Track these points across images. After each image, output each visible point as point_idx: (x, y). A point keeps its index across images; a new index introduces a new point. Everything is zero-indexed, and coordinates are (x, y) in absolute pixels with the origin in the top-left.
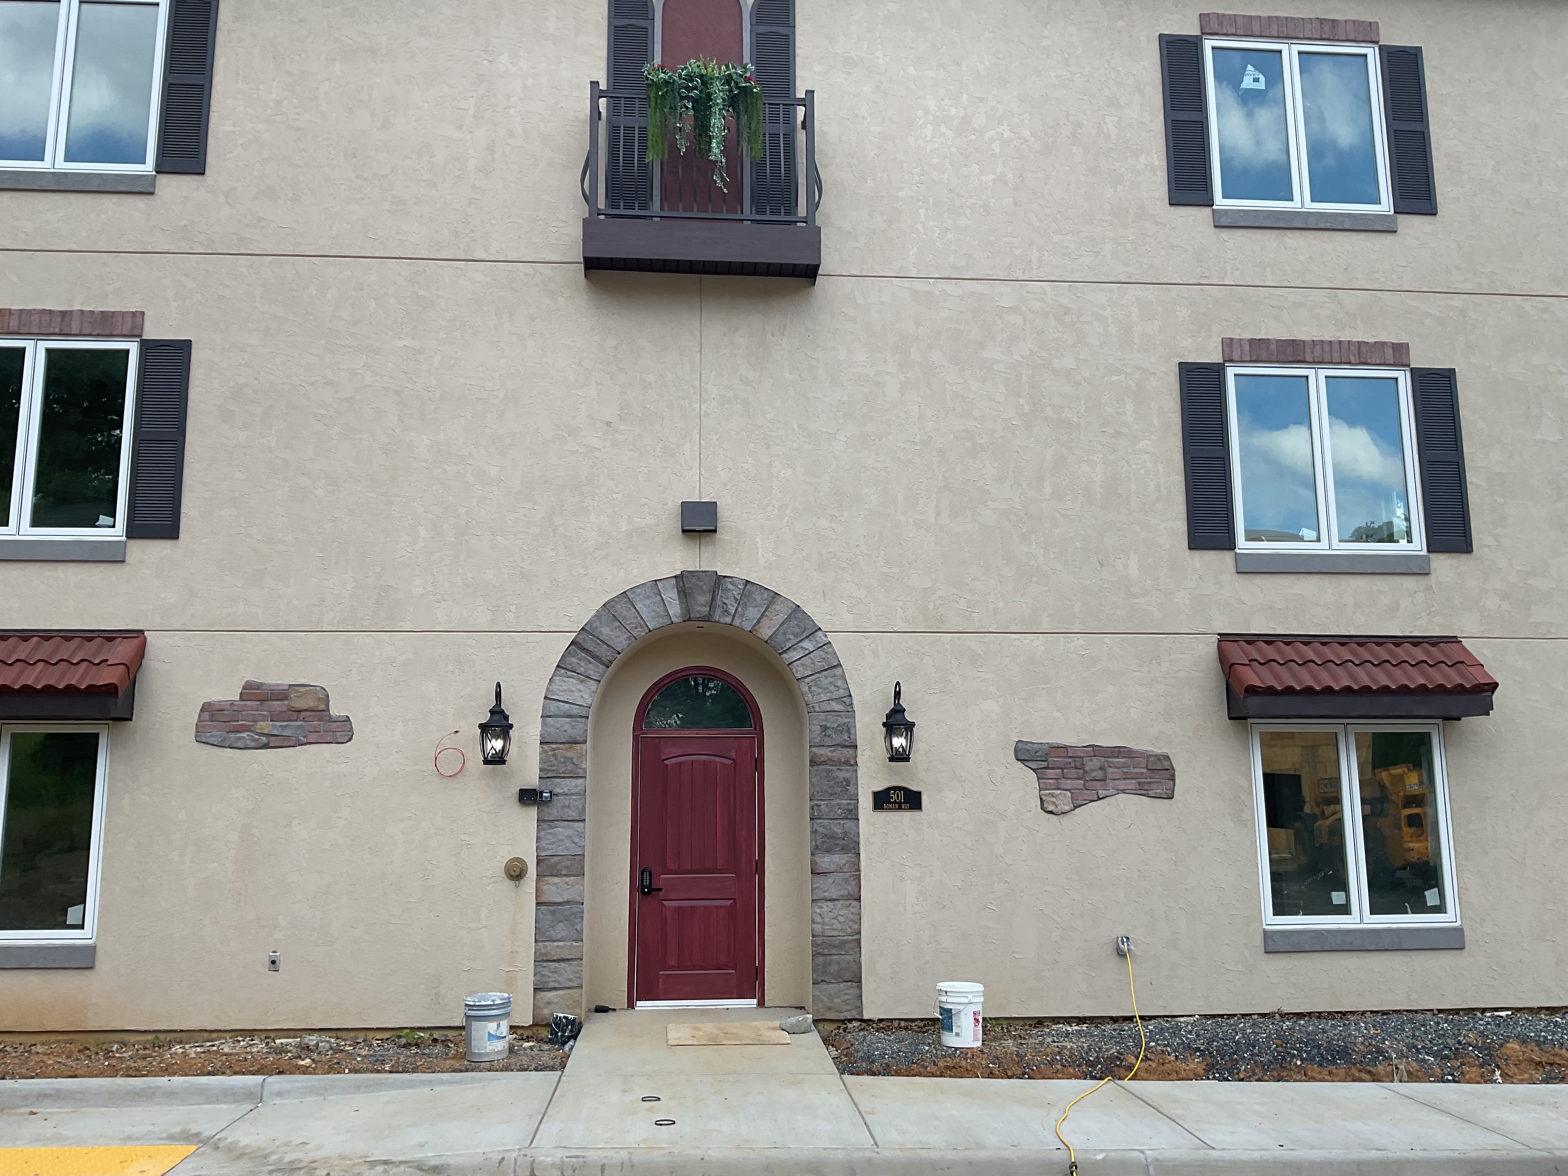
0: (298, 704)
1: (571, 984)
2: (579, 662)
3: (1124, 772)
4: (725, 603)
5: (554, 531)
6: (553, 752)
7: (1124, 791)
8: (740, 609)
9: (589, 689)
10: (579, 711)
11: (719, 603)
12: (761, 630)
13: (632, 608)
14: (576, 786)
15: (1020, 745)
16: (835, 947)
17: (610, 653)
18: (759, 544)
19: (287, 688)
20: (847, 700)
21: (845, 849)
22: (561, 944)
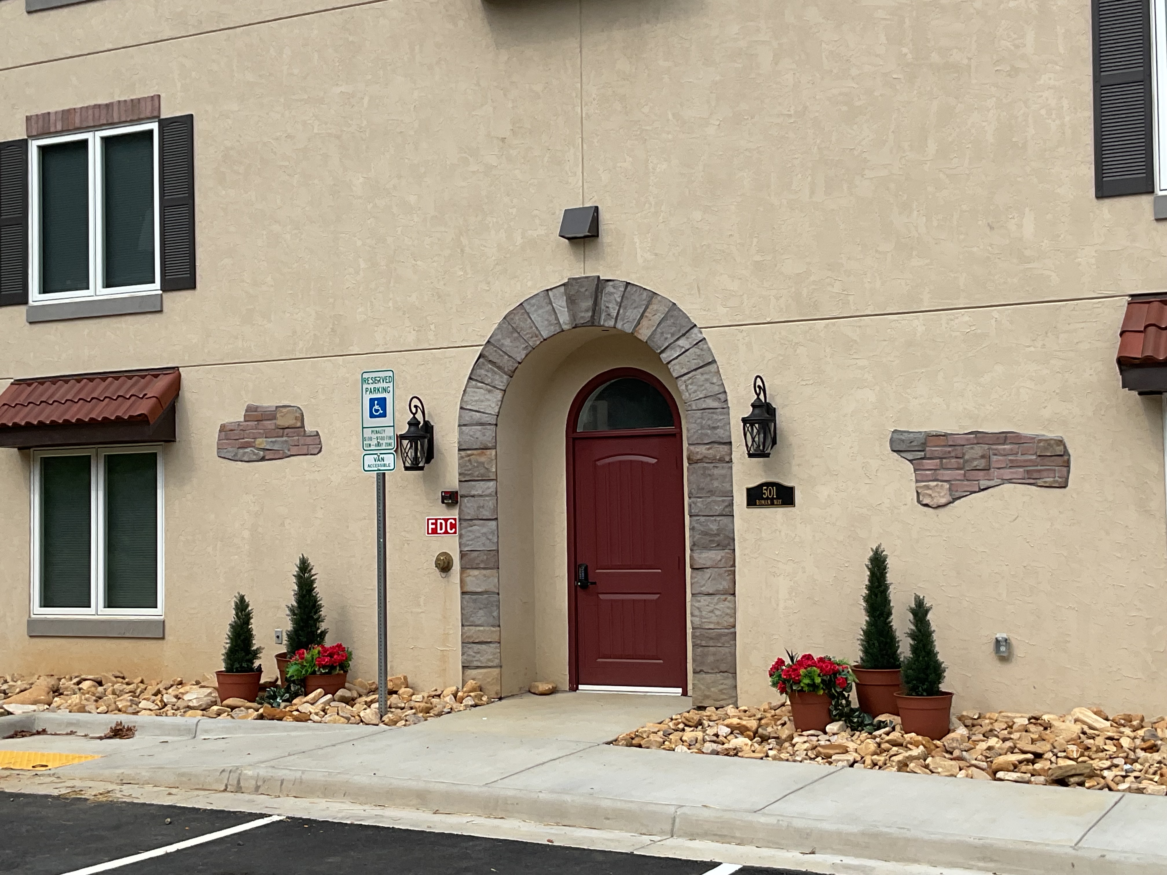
0: (281, 422)
1: (491, 664)
2: (486, 373)
3: (1010, 460)
4: (608, 307)
5: (462, 251)
6: (469, 458)
7: (1010, 481)
8: (621, 311)
9: (496, 398)
10: (488, 419)
11: (603, 307)
12: (640, 331)
13: (529, 319)
14: (489, 488)
15: (896, 436)
16: (711, 639)
17: (511, 363)
18: (637, 244)
19: (274, 409)
20: (722, 396)
21: (720, 546)
22: (482, 628)
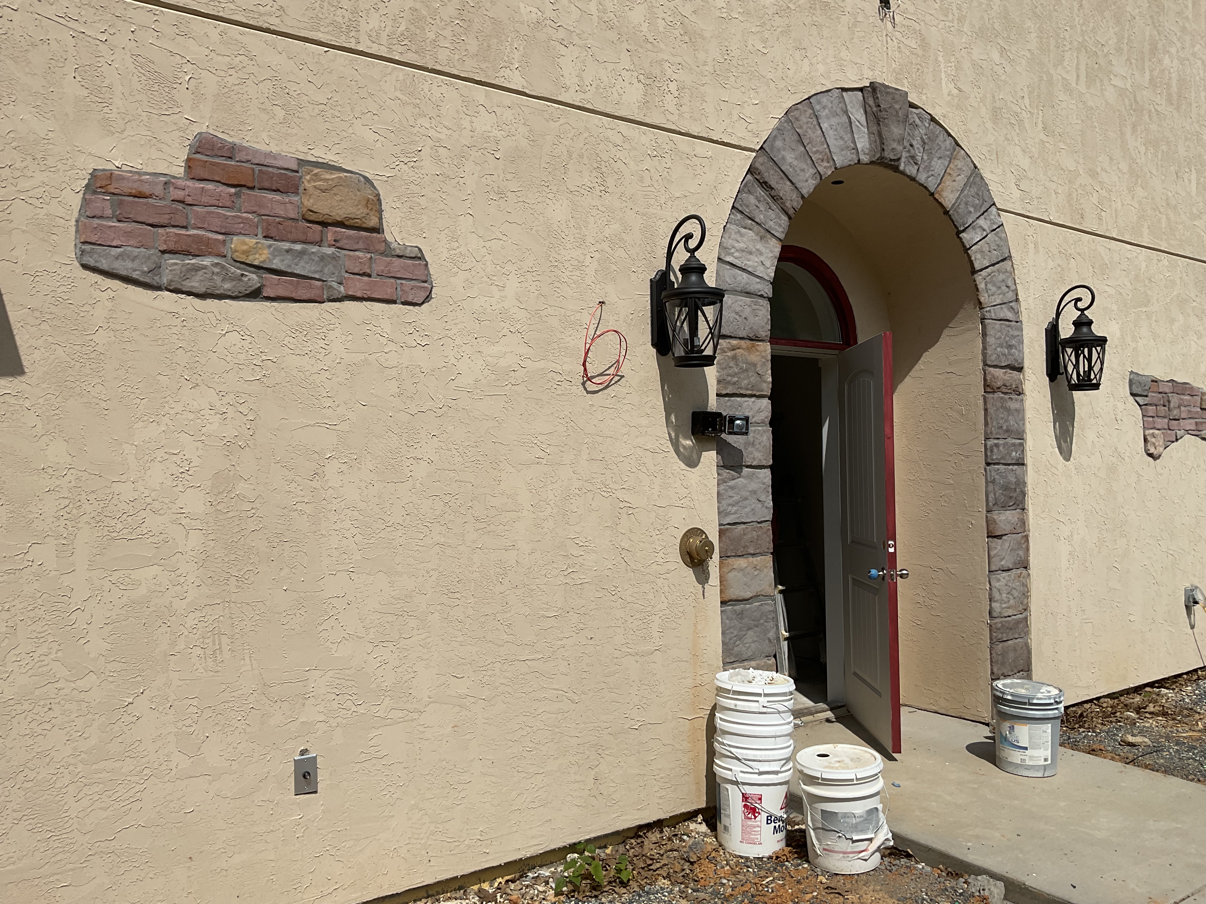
0: (322, 206)
2: (757, 203)
3: (1188, 411)
4: (912, 146)
6: (734, 352)
7: (1189, 432)
8: (925, 157)
9: (771, 251)
10: (759, 286)
11: (906, 142)
12: (945, 194)
13: (818, 126)
14: (759, 411)
15: (1133, 377)
16: (1010, 629)
17: (794, 196)
19: (294, 166)
20: (1016, 305)
21: (1016, 504)
